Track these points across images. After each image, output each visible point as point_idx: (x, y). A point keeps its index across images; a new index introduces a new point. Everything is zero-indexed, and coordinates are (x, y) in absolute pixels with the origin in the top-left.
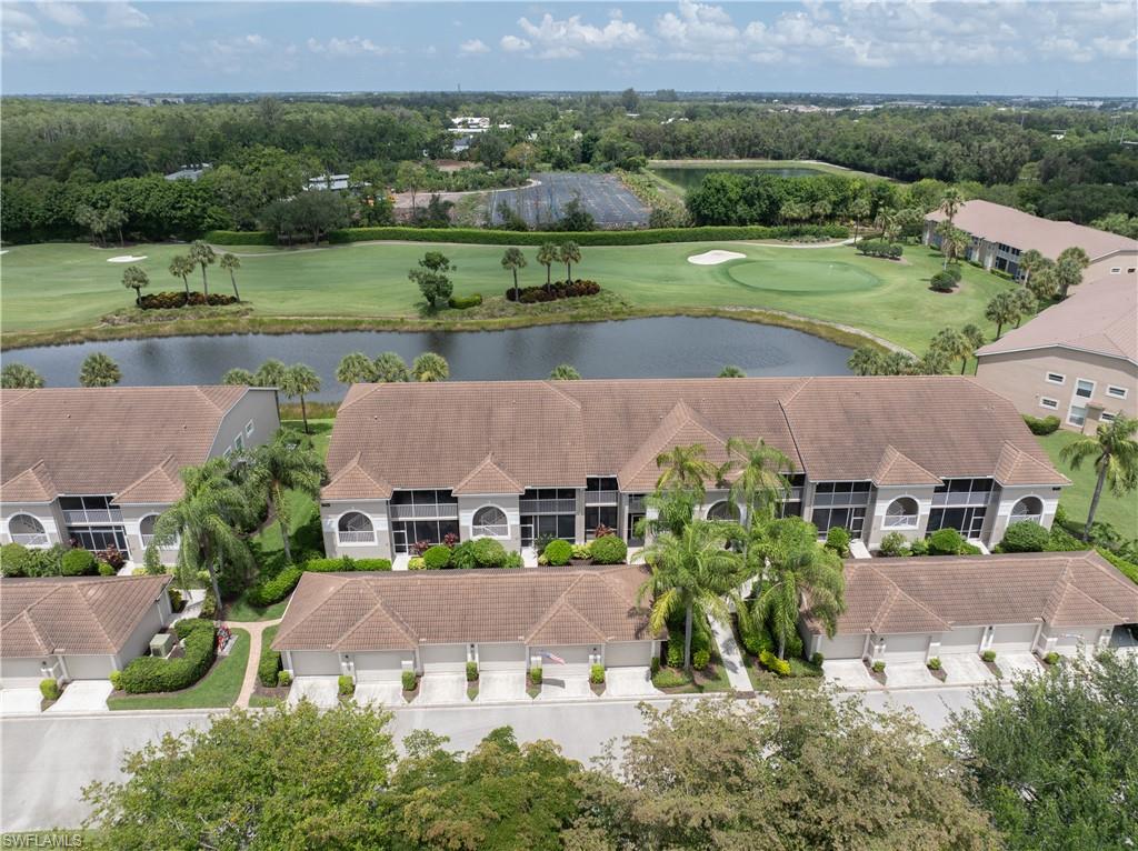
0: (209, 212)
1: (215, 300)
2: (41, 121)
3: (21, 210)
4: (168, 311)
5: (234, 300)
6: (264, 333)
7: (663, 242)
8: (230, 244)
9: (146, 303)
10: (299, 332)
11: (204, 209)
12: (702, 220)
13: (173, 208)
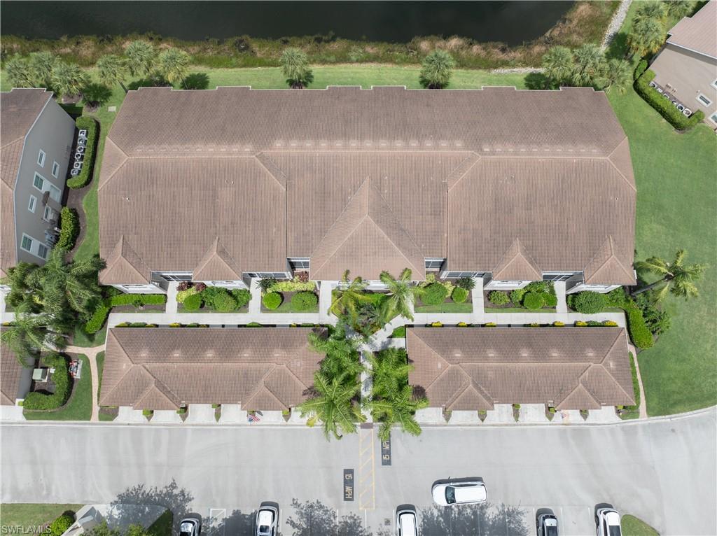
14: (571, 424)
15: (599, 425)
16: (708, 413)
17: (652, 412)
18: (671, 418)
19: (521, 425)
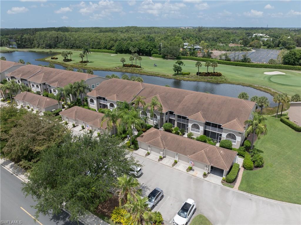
0: (153, 50)
1: (137, 67)
2: (149, 31)
3: (122, 47)
4: (127, 67)
5: (140, 67)
6: (140, 74)
7: (264, 68)
8: (156, 57)
9: (124, 66)
10: (146, 75)
11: (152, 49)
12: (285, 63)
13: (147, 48)
14: (196, 177)
15: (209, 182)
16: (276, 202)
17: (240, 188)
18: (251, 195)
19: (173, 168)
